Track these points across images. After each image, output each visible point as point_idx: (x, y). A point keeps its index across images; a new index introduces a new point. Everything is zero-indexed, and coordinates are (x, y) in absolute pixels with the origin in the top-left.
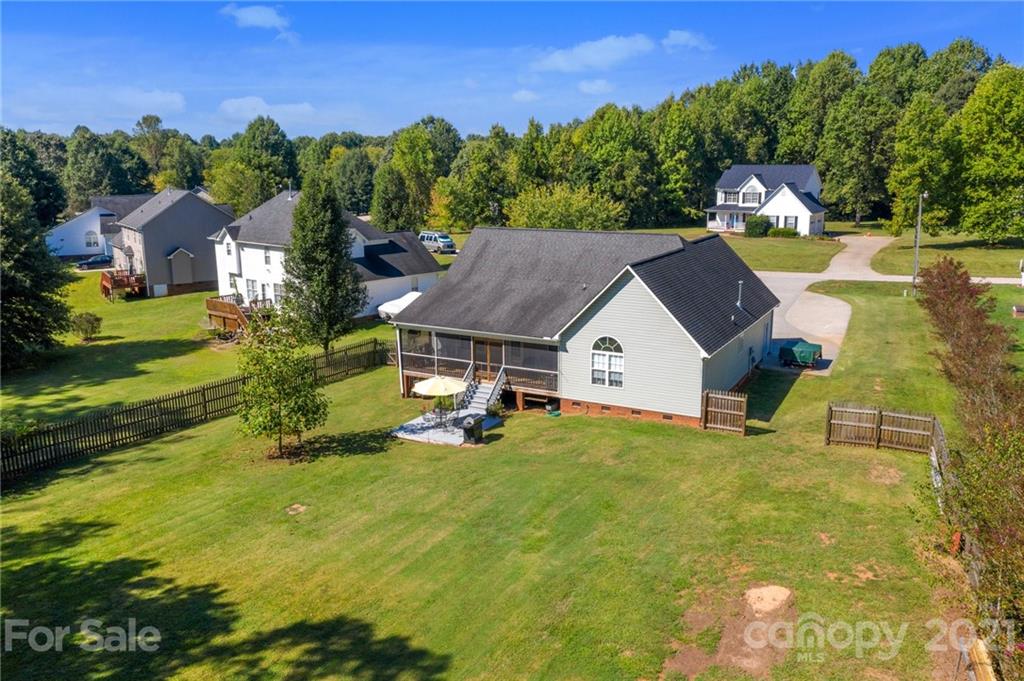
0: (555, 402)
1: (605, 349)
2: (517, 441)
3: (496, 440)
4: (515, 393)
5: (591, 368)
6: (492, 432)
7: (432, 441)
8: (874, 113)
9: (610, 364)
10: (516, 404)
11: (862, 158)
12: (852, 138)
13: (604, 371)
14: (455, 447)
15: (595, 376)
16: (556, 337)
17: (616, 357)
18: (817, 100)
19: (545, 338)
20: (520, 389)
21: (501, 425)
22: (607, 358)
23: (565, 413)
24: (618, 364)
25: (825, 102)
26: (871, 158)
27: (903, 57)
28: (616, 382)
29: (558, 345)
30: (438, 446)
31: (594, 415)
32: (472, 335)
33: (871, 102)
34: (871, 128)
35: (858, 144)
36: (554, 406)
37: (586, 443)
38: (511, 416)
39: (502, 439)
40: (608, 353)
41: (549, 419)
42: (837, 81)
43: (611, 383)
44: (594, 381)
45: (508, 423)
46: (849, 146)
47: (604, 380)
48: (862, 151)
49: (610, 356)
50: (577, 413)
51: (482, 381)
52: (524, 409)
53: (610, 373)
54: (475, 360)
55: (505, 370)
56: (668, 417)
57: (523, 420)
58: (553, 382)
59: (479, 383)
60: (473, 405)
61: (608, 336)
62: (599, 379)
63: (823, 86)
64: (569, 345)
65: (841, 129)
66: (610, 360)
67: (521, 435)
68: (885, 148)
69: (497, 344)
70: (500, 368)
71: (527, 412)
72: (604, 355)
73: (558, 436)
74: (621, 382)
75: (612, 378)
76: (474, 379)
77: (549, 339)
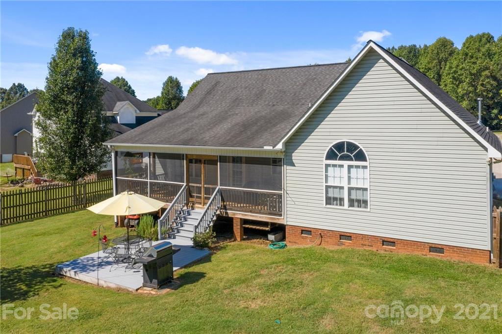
0: (279, 230)
1: (342, 158)
2: (221, 285)
3: (192, 282)
4: (232, 219)
5: (324, 184)
6: (191, 270)
7: (102, 283)
8: (475, 63)
9: (349, 178)
10: (232, 232)
11: (471, 89)
12: (463, 77)
13: (342, 188)
14: (128, 292)
15: (331, 195)
16: (280, 146)
17: (357, 167)
18: (435, 61)
19: (266, 148)
20: (237, 214)
21: (207, 259)
22: (346, 167)
23: (292, 245)
24: (361, 177)
25: (440, 63)
26: (476, 89)
27: (481, 40)
28: (359, 201)
29: (282, 156)
30: (108, 290)
31: (330, 247)
32: (185, 152)
33: (472, 57)
34: (474, 71)
35: (467, 80)
36: (279, 235)
37: (326, 290)
38: (224, 248)
39: (202, 280)
40: (346, 163)
41: (271, 251)
42: (446, 50)
43: (352, 203)
44: (329, 201)
45: (217, 257)
46: (461, 82)
47: (342, 200)
48: (471, 84)
49: (350, 167)
50: (308, 244)
51: (197, 205)
52: (242, 239)
53: (350, 189)
54: (188, 182)
55: (221, 192)
56: (437, 249)
57: (238, 252)
58: (276, 204)
59: (193, 208)
60: (182, 233)
61: (345, 139)
62: (335, 199)
63: (438, 53)
64: (296, 156)
65: (455, 72)
66: (349, 172)
67: (230, 275)
68: (484, 83)
69: (211, 161)
70: (214, 189)
71: (245, 243)
72: (342, 166)
73: (284, 277)
74: (365, 202)
75: (353, 197)
76: (187, 204)
77: (271, 148)
